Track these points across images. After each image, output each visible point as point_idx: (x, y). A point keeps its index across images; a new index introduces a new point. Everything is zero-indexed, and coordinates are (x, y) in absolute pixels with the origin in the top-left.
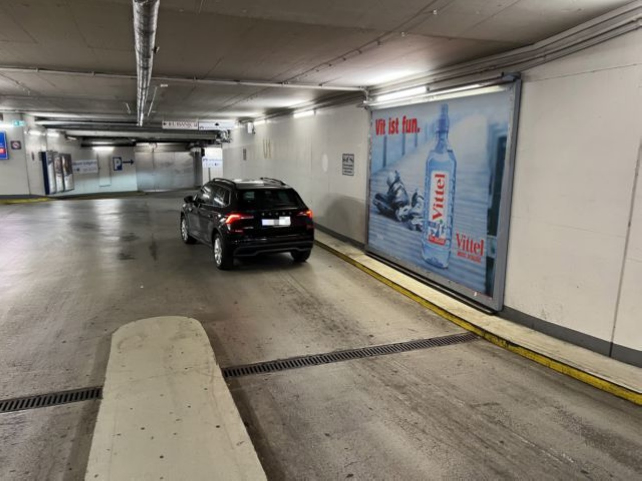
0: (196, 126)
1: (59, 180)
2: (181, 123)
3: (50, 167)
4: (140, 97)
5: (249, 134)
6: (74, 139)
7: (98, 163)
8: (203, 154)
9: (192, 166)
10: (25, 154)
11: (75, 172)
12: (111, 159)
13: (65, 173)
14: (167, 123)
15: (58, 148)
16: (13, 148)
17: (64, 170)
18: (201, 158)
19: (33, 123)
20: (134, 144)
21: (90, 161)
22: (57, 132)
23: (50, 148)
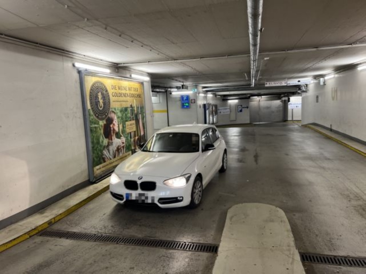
0: (286, 83)
1: (211, 118)
2: (276, 82)
3: (207, 112)
4: (252, 68)
5: (322, 85)
6: (219, 97)
7: (230, 109)
8: (289, 101)
9: (281, 108)
10: (197, 106)
11: (219, 114)
12: (237, 106)
13: (214, 114)
14: (268, 83)
15: (212, 102)
16: (192, 103)
17: (214, 113)
18: (288, 103)
19: (201, 90)
20: (249, 98)
21: (226, 108)
22: (212, 94)
23: (208, 102)
